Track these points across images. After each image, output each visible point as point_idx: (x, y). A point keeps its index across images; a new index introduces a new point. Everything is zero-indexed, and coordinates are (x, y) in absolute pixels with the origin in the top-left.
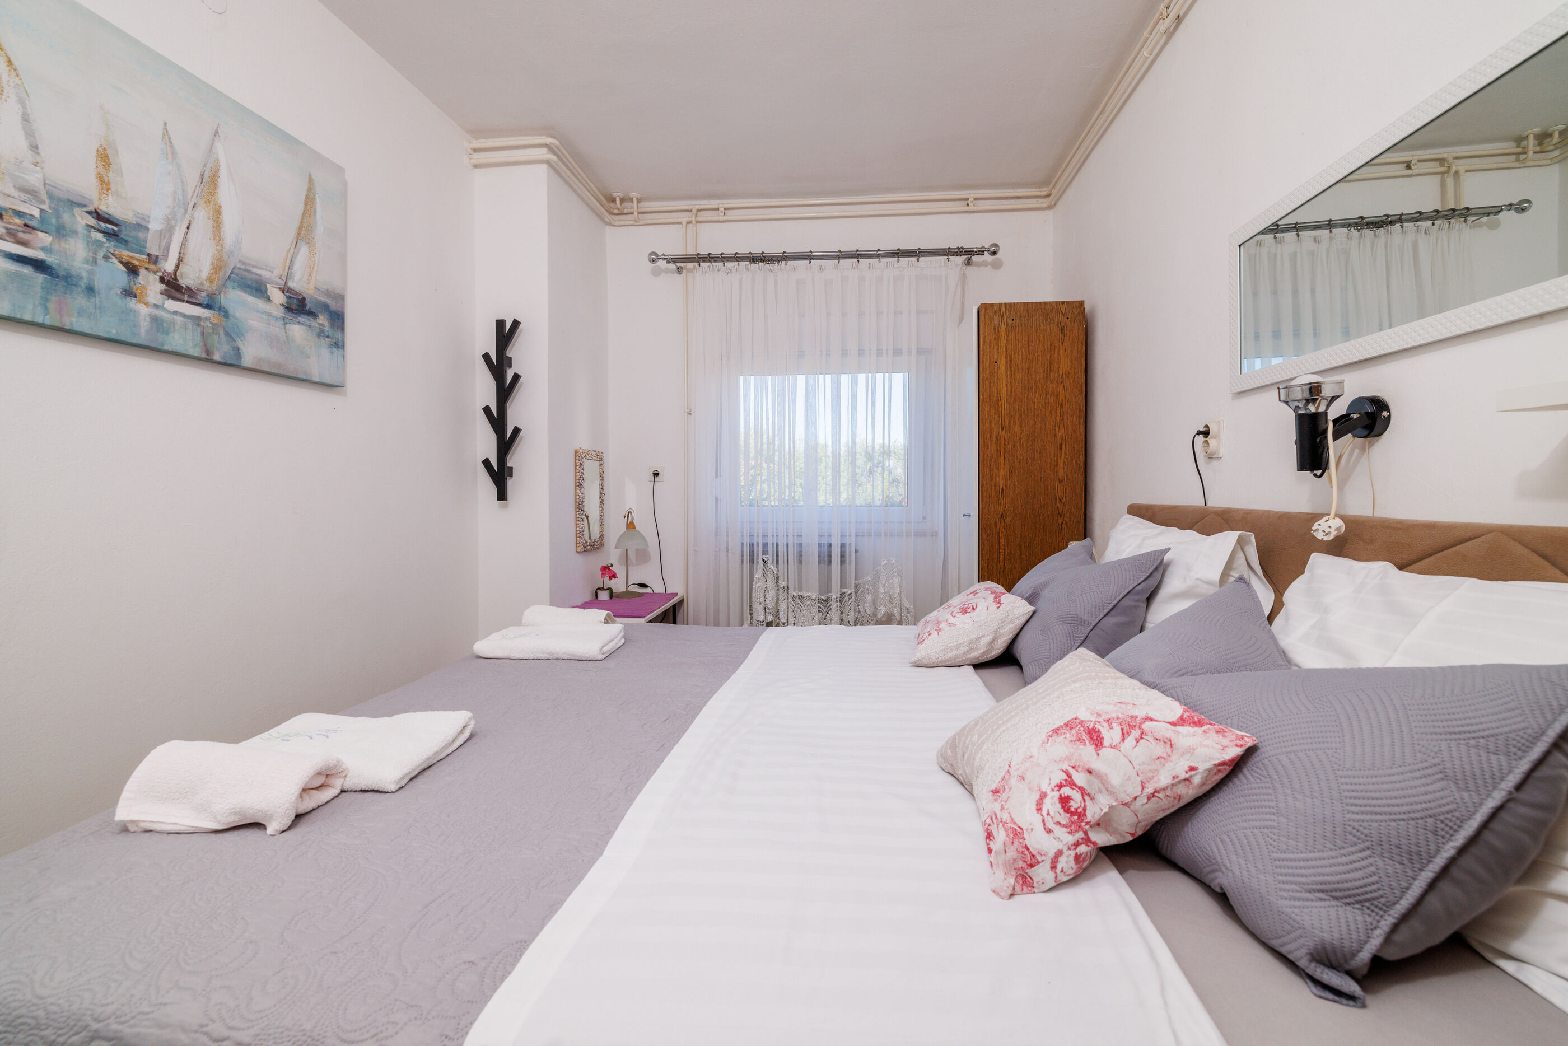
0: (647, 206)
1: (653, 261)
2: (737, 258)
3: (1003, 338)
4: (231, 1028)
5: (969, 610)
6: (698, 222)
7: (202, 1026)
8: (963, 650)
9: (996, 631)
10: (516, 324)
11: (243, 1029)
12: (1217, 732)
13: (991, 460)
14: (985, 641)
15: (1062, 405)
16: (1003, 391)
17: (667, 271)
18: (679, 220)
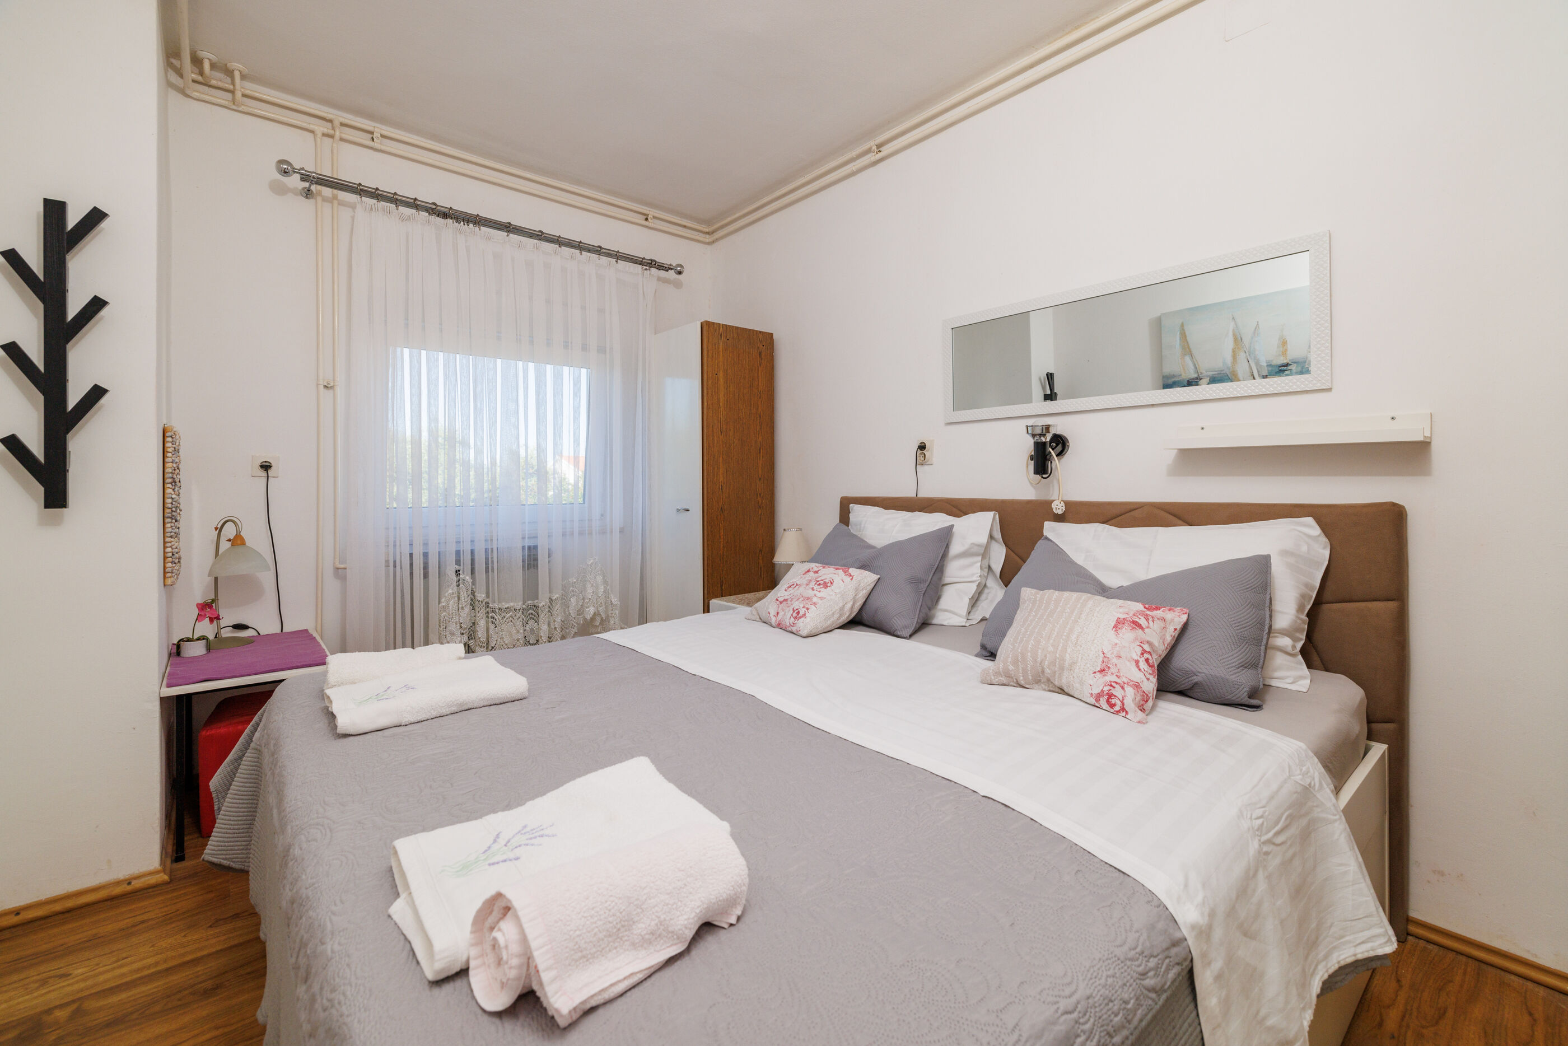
0: (252, 88)
1: (285, 172)
2: (415, 204)
3: (721, 353)
4: (1070, 996)
5: (829, 585)
6: (342, 139)
7: (1057, 1011)
8: (836, 616)
9: (854, 598)
10: (95, 217)
11: (1075, 992)
12: (1169, 610)
13: (714, 460)
14: (849, 606)
15: (760, 416)
16: (722, 400)
17: (294, 191)
18: (311, 127)
